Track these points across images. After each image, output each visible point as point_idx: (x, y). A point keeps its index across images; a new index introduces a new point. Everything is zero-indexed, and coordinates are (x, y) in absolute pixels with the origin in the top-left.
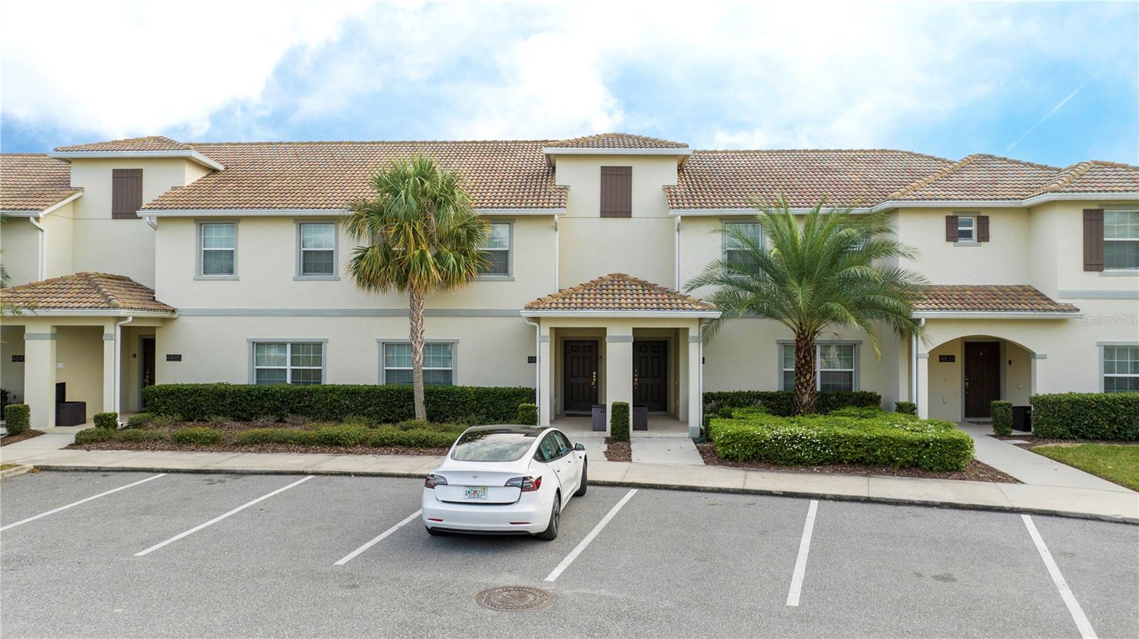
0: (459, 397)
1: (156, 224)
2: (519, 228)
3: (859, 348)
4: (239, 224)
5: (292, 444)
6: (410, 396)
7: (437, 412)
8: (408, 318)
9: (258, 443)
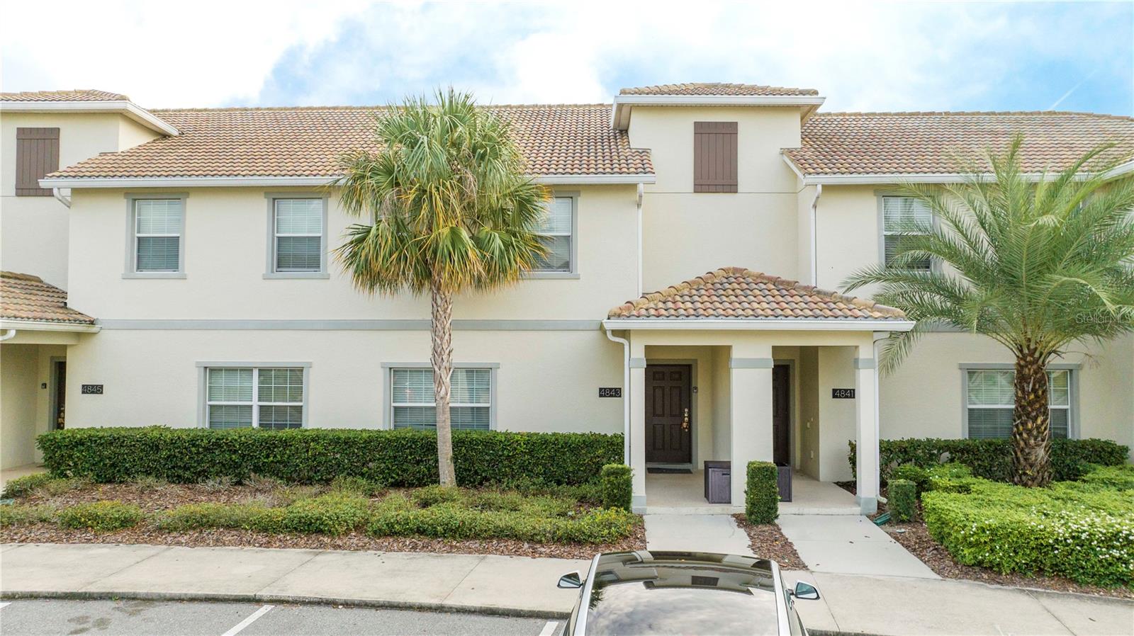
0: (503, 449)
1: (69, 199)
2: (585, 204)
3: (1078, 375)
4: (188, 200)
5: (247, 530)
6: (431, 447)
7: (470, 471)
8: (429, 333)
9: (194, 529)
